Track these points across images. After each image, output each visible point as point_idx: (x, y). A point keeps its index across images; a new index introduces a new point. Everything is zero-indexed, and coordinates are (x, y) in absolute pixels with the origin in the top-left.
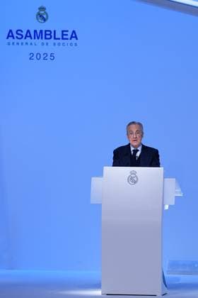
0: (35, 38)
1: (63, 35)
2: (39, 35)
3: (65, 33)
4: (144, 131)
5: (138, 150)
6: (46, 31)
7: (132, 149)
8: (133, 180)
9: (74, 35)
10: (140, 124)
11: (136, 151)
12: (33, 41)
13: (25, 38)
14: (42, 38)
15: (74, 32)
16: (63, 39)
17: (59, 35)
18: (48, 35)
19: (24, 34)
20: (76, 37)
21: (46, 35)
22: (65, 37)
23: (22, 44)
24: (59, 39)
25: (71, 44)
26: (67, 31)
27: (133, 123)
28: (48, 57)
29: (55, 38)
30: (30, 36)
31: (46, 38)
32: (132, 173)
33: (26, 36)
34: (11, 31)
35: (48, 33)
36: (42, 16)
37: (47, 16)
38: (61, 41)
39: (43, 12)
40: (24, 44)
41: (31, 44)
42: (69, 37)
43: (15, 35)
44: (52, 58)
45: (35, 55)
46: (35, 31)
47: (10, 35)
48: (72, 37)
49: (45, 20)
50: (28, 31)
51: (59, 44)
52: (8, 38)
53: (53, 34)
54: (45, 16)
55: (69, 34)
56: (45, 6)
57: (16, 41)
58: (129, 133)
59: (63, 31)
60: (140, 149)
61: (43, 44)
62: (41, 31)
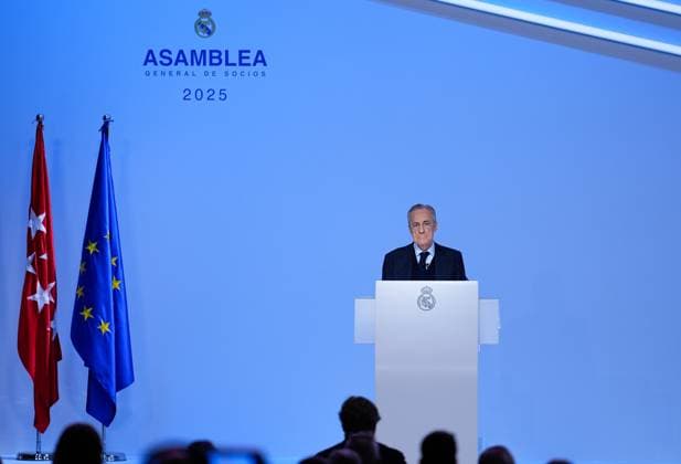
0: (192, 64)
1: (241, 58)
2: (199, 58)
3: (244, 54)
4: (437, 220)
5: (428, 254)
6: (211, 52)
7: (418, 252)
8: (426, 302)
9: (260, 58)
10: (430, 208)
11: (425, 255)
12: (189, 68)
13: (176, 64)
14: (205, 64)
15: (260, 53)
16: (241, 64)
17: (234, 58)
18: (214, 58)
19: (174, 57)
20: (263, 61)
21: (211, 57)
22: (244, 61)
23: (170, 73)
24: (234, 65)
25: (256, 74)
26: (248, 51)
27: (419, 206)
28: (216, 96)
29: (227, 64)
30: (185, 61)
31: (211, 64)
32: (425, 290)
33: (178, 61)
34: (151, 52)
35: (215, 54)
36: (204, 26)
37: (214, 26)
38: (238, 69)
39: (206, 20)
40: (174, 73)
41: (186, 73)
42: (251, 61)
43: (158, 59)
44: (223, 97)
45: (193, 92)
46: (193, 52)
47: (150, 57)
48: (256, 61)
49: (210, 33)
50: (181, 52)
51: (234, 74)
52: (145, 64)
53: (223, 57)
54: (210, 27)
55: (253, 56)
56: (209, 9)
57: (160, 68)
58: (412, 225)
59: (241, 52)
60: (431, 250)
61: (206, 74)
62: (203, 52)
